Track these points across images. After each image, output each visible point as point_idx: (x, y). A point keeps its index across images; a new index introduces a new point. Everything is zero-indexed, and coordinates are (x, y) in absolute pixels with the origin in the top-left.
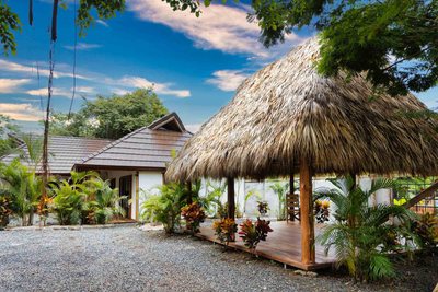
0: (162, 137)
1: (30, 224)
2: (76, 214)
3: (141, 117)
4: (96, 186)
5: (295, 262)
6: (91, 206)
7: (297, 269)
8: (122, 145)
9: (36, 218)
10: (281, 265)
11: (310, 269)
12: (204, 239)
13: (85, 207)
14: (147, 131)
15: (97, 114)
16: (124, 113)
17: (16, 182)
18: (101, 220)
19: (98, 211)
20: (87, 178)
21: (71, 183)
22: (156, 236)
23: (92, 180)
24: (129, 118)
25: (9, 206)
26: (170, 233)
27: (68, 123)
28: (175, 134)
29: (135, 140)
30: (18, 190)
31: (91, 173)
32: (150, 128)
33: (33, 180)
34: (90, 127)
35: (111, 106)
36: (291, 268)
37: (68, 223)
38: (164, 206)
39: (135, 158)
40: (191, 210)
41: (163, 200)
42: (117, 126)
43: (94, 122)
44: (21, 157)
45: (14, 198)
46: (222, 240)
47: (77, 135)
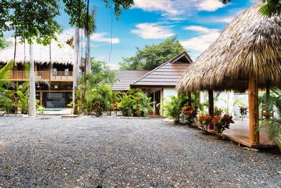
0: (178, 67)
1: (110, 115)
2: (130, 111)
3: (168, 56)
4: (140, 96)
5: (244, 142)
6: (138, 107)
7: (245, 146)
8: (154, 73)
9: (112, 112)
10: (237, 144)
11: (253, 147)
12: (196, 128)
13: (135, 107)
14: (169, 64)
15: (145, 56)
16: (159, 55)
17: (104, 94)
18: (142, 114)
19: (141, 110)
20: (136, 92)
21: (128, 95)
22: (170, 124)
23: (139, 93)
24: (162, 57)
25: (101, 106)
26: (177, 123)
27: (131, 63)
28: (186, 64)
29: (161, 70)
30: (104, 98)
31: (138, 89)
32: (171, 62)
33: (111, 93)
34: (141, 65)
35: (151, 51)
36: (242, 146)
37: (126, 115)
38: (172, 107)
39: (161, 80)
40: (188, 110)
41: (172, 104)
42: (155, 63)
43: (144, 61)
44: (106, 82)
45: (103, 102)
46: (203, 127)
47: (135, 69)
